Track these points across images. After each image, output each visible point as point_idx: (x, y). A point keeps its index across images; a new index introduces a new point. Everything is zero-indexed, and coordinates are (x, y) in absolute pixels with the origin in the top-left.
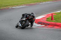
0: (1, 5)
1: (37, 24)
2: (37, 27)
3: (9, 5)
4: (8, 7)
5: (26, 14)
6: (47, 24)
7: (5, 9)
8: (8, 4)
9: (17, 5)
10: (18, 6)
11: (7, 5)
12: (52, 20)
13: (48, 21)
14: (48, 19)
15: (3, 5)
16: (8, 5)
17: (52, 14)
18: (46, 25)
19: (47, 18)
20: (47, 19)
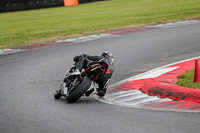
0: (29, 30)
1: (145, 95)
2: (147, 104)
3: (56, 33)
4: (53, 38)
5: (85, 56)
6: (180, 94)
7: (42, 45)
8: (53, 28)
9: (82, 32)
10: (85, 35)
11: (48, 31)
12: (195, 81)
13: (182, 85)
14: (182, 77)
15: (35, 32)
16: (52, 31)
17: (196, 61)
18: (177, 97)
19: (181, 74)
20: (179, 78)
